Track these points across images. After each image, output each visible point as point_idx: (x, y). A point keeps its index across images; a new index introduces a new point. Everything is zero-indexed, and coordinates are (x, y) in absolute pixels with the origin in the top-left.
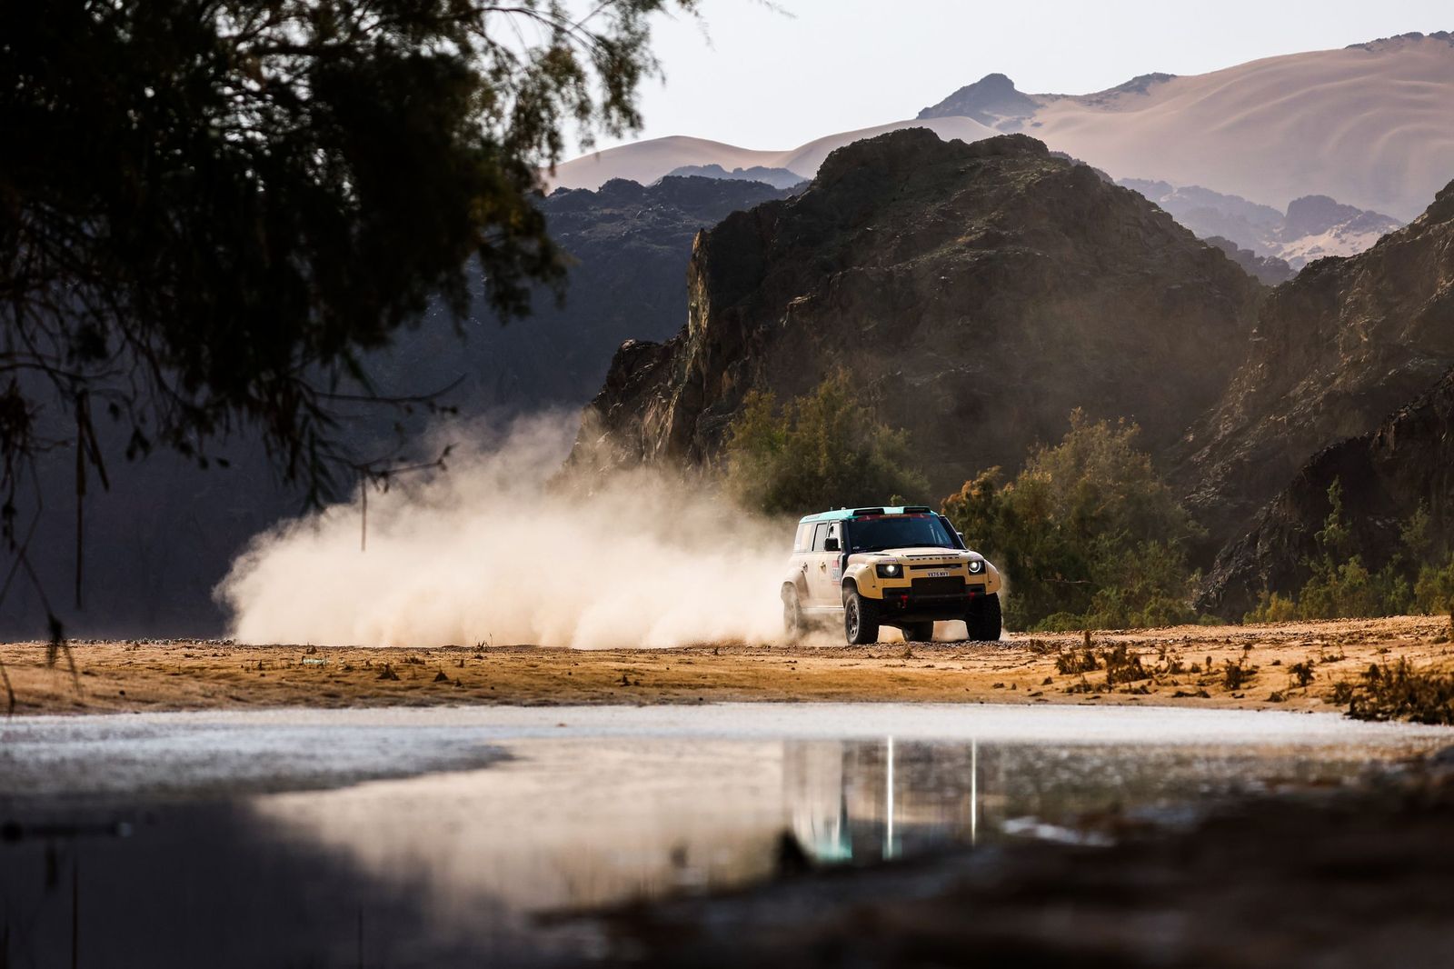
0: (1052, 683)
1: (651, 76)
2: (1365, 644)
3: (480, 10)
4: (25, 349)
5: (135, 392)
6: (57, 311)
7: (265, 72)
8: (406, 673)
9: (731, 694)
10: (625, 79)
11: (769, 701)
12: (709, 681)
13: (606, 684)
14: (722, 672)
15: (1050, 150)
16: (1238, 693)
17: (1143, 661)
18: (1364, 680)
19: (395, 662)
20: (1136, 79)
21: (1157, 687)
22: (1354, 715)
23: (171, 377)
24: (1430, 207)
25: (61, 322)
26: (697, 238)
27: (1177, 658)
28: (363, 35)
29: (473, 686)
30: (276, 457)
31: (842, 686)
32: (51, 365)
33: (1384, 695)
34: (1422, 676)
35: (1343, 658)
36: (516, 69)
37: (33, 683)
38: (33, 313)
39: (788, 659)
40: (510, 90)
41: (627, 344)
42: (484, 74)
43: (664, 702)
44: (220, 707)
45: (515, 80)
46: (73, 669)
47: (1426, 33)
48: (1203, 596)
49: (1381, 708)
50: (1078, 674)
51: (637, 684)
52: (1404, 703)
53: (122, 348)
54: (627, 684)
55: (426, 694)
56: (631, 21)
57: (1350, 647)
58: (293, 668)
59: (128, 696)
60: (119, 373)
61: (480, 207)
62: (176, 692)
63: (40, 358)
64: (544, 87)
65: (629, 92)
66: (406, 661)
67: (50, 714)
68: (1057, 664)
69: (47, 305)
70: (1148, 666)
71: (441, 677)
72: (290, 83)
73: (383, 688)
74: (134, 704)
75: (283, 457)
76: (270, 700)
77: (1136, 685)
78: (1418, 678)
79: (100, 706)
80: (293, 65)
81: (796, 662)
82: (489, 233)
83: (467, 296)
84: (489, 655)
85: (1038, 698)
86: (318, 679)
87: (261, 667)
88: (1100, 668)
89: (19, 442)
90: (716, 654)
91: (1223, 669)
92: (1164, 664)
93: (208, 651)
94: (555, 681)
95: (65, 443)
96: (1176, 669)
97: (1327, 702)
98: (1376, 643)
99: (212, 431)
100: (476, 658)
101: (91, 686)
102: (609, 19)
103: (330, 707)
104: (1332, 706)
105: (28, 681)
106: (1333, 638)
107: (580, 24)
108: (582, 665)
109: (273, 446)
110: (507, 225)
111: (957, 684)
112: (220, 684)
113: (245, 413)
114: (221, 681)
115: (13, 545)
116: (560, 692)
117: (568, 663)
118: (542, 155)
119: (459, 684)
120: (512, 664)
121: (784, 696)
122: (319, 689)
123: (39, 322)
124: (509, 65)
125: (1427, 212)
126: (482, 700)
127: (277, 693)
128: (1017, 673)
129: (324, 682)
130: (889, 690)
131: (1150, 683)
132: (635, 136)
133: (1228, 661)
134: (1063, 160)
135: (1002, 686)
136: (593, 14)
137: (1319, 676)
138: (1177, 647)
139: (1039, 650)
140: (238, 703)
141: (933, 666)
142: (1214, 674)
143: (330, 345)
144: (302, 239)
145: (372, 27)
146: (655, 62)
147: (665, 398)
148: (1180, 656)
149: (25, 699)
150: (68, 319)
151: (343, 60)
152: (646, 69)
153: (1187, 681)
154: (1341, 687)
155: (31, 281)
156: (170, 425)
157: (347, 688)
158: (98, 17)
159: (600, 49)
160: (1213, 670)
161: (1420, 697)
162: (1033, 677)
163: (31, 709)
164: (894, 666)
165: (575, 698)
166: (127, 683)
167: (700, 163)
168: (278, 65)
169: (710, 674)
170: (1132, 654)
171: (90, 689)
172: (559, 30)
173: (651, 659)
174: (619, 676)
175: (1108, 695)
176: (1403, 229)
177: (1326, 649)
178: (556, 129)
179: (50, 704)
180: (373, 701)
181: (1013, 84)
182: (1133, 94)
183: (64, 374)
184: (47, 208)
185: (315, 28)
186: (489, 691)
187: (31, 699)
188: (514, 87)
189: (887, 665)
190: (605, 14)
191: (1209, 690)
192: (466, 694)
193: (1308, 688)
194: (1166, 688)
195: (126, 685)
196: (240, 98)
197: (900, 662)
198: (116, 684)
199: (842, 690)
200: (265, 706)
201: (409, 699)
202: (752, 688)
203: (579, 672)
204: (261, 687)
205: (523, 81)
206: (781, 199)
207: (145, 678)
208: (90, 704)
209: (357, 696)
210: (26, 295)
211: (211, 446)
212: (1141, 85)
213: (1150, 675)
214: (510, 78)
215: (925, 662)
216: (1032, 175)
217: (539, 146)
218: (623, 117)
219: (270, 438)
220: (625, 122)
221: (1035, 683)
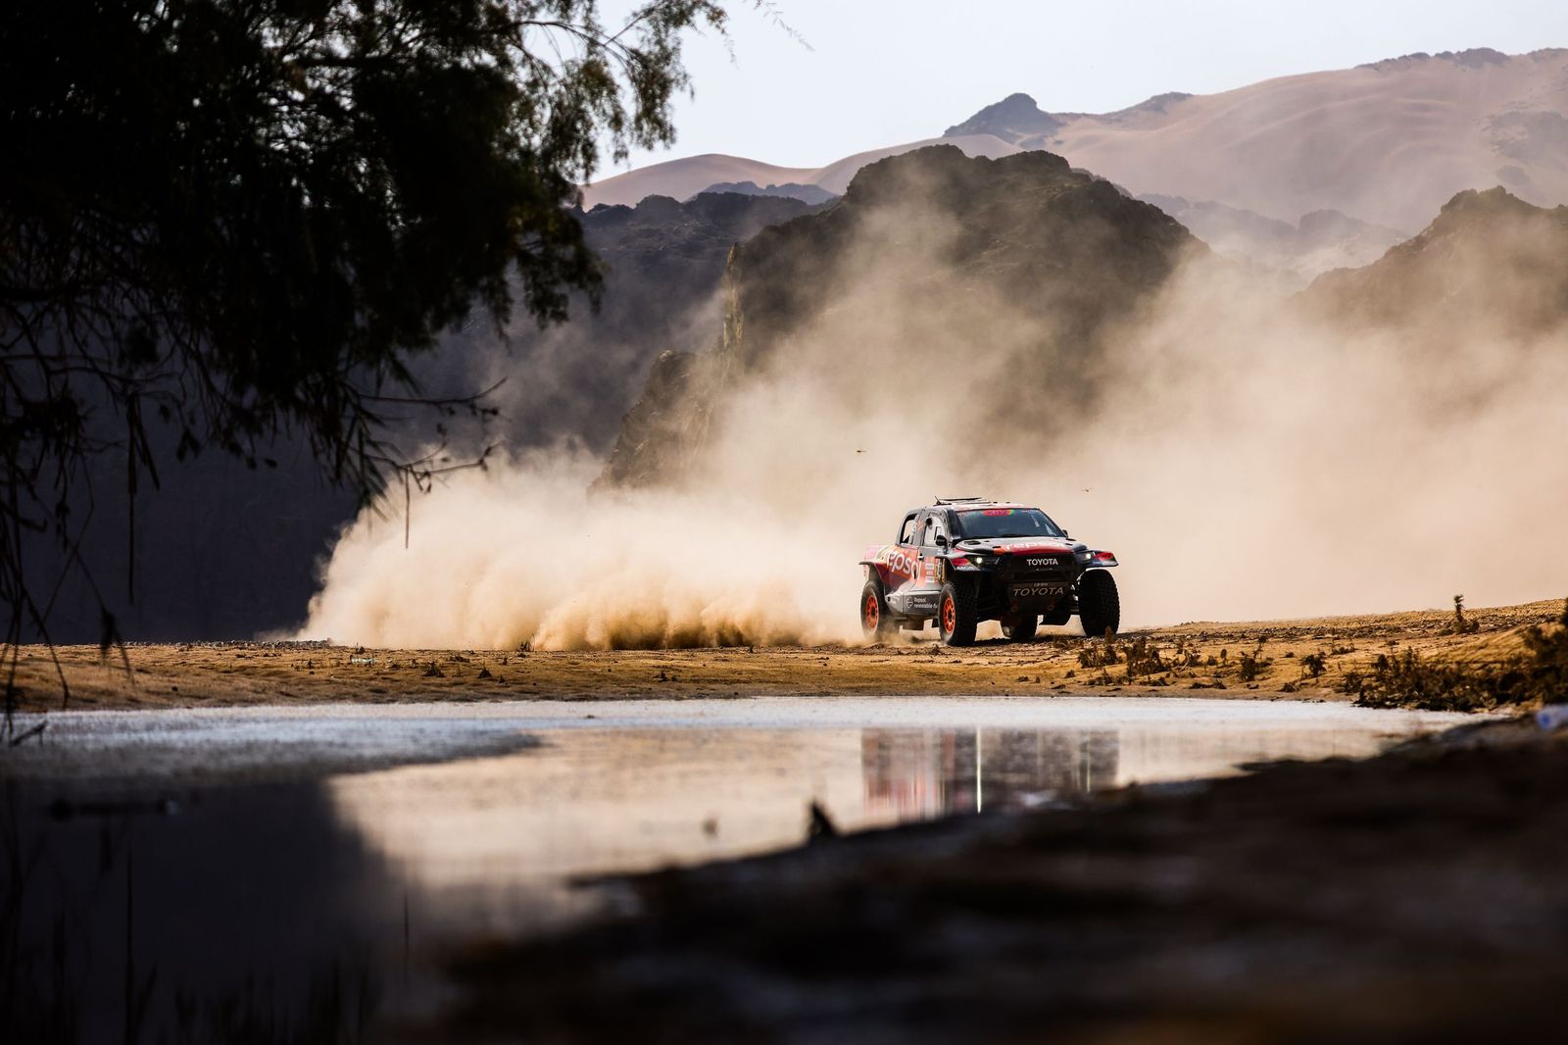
0: (1074, 676)
1: (682, 89)
2: (1375, 637)
3: (518, 24)
4: (77, 352)
5: (185, 396)
6: (108, 316)
7: (309, 82)
8: (451, 671)
9: (765, 689)
10: (658, 92)
11: (802, 695)
12: (743, 677)
13: (644, 680)
14: (757, 668)
15: (1071, 167)
16: (1253, 684)
17: (1162, 654)
18: (1373, 671)
19: (441, 661)
20: (1154, 98)
21: (1176, 679)
22: (1363, 703)
23: (220, 382)
24: (1435, 220)
25: (112, 326)
26: (731, 252)
27: (1195, 652)
28: (405, 47)
29: (516, 682)
30: (322, 457)
31: (872, 680)
32: (103, 368)
33: (1392, 684)
34: (1428, 665)
35: (1353, 650)
36: (552, 81)
37: (88, 679)
38: (84, 317)
39: (820, 656)
40: (546, 101)
41: (664, 355)
42: (521, 86)
43: (700, 696)
44: (270, 702)
45: (551, 92)
46: (128, 668)
47: (1432, 54)
49: (1389, 697)
50: (1099, 667)
51: (674, 679)
52: (1411, 691)
53: (173, 351)
54: (665, 679)
55: (470, 689)
56: (663, 35)
57: (1361, 640)
58: (341, 667)
59: (180, 692)
60: (170, 376)
61: (519, 215)
62: (227, 688)
63: (91, 360)
64: (579, 99)
65: (661, 105)
66: (451, 659)
67: (104, 709)
68: (1079, 658)
69: (97, 310)
70: (1167, 659)
71: (485, 674)
72: (333, 94)
73: (428, 685)
74: (186, 699)
75: (328, 458)
76: (319, 695)
77: (1155, 677)
78: (1425, 667)
79: (152, 701)
80: (336, 76)
81: (828, 658)
82: (529, 241)
83: (507, 300)
84: (531, 654)
85: (1061, 691)
86: (366, 676)
87: (310, 666)
88: (1121, 661)
89: (72, 444)
90: (752, 652)
91: (1238, 662)
92: (1182, 658)
93: (259, 652)
94: (595, 677)
95: (116, 444)
96: (1193, 662)
97: (1339, 692)
98: (1385, 636)
99: (260, 432)
100: (519, 656)
101: (144, 682)
102: (642, 34)
103: (377, 702)
104: (1343, 695)
105: (83, 678)
106: (1344, 632)
107: (615, 38)
108: (621, 661)
109: (320, 447)
110: (544, 233)
111: (984, 678)
112: (270, 681)
113: (292, 412)
114: (272, 678)
115: (66, 542)
116: (601, 687)
117: (608, 660)
118: (578, 165)
119: (502, 681)
120: (552, 662)
121: (818, 690)
122: (366, 686)
123: (91, 326)
124: (545, 77)
125: (1433, 224)
126: (524, 695)
127: (326, 690)
128: (1041, 667)
129: (372, 679)
130: (917, 684)
131: (1168, 676)
132: (667, 147)
133: (1243, 654)
134: (1083, 176)
135: (1026, 679)
136: (627, 29)
137: (1330, 667)
138: (1195, 642)
139: (1062, 646)
140: (288, 698)
141: (960, 662)
142: (1231, 666)
143: (375, 347)
144: (346, 246)
145: (412, 40)
146: (685, 76)
147: (701, 407)
148: (1197, 649)
149: (79, 694)
150: (119, 324)
151: (385, 72)
152: (678, 83)
153: (1204, 673)
154: (1351, 677)
155: (83, 287)
156: (219, 427)
157: (394, 684)
158: (144, 27)
159: (634, 62)
160: (1229, 662)
161: (1427, 685)
162: (1056, 670)
163: (86, 704)
164: (922, 662)
165: (615, 693)
166: (180, 680)
167: (734, 179)
168: (322, 76)
169: (746, 670)
170: (1151, 648)
171: (143, 685)
172: (593, 43)
173: (688, 656)
174: (658, 672)
175: (1129, 687)
176: (1410, 241)
177: (1337, 642)
178: (591, 140)
179: (104, 700)
180: (419, 696)
181: (1035, 103)
182: (1153, 113)
183: (116, 377)
184: (98, 215)
185: (357, 41)
186: (531, 687)
187: (86, 695)
188: (550, 99)
189: (915, 660)
190: (638, 28)
191: (1225, 681)
192: (509, 689)
193: (1320, 678)
194: (1184, 680)
195: (178, 682)
196: (285, 109)
197: (928, 658)
198: (169, 681)
199: (872, 684)
200: (314, 701)
201: (454, 694)
202: (786, 683)
203: (618, 668)
204: (310, 683)
205: (558, 93)
206: (812, 214)
207: (198, 675)
208: (144, 699)
209: (403, 692)
210: (77, 300)
212: (1160, 105)
213: (1167, 668)
214: (546, 91)
215: (953, 658)
216: (1054, 190)
217: (574, 156)
218: (654, 129)
219: (316, 438)
220: (656, 135)
221: (1058, 677)
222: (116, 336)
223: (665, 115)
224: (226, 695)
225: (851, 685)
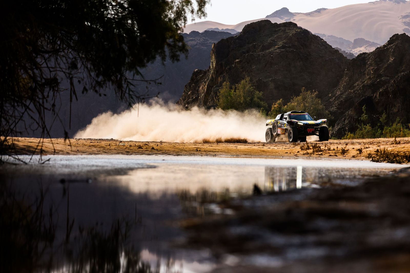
0: (299, 152)
2: (374, 144)
4: (58, 67)
5: (84, 78)
8: (145, 147)
9: (222, 154)
10: (203, 4)
12: (217, 151)
13: (192, 151)
14: (220, 148)
15: (298, 26)
16: (344, 155)
17: (321, 147)
18: (375, 153)
19: (142, 145)
20: (318, 9)
21: (325, 154)
22: (373, 161)
23: (93, 74)
24: (388, 41)
25: (67, 60)
26: (213, 45)
29: (161, 150)
30: (118, 94)
31: (249, 152)
32: (64, 70)
33: (380, 156)
34: (390, 152)
39: (235, 146)
41: (196, 70)
42: (169, 2)
43: (207, 155)
44: (101, 154)
48: (332, 133)
49: (380, 159)
50: (305, 150)
51: (200, 151)
52: (385, 158)
53: (81, 66)
54: (198, 151)
55: (150, 152)
57: (371, 145)
58: (117, 146)
59: (79, 151)
60: (80, 73)
61: (169, 34)
62: (90, 150)
63: (62, 69)
64: (183, 6)
65: (204, 8)
66: (144, 144)
67: (61, 155)
68: (300, 148)
70: (323, 149)
71: (153, 148)
72: (123, 3)
73: (139, 151)
74: (81, 153)
75: (119, 94)
77: (320, 153)
79: (72, 153)
81: (238, 146)
82: (170, 41)
83: (165, 56)
84: (163, 143)
85: (296, 156)
86: (124, 148)
87: (109, 145)
88: (311, 149)
89: (56, 89)
90: (218, 144)
91: (340, 150)
92: (326, 148)
93: (96, 141)
94: (180, 150)
95: (67, 90)
96: (329, 149)
97: (366, 158)
98: (377, 144)
99: (102, 87)
100: (160, 144)
103: (127, 155)
105: (59, 147)
106: (366, 143)
108: (186, 146)
109: (117, 91)
110: (174, 39)
111: (277, 152)
112: (101, 149)
113: (111, 83)
114: (101, 148)
115: (55, 113)
116: (182, 152)
117: (183, 146)
118: (182, 22)
119: (157, 150)
120: (169, 146)
122: (124, 150)
123: (62, 60)
125: (388, 42)
126: (164, 154)
127: (114, 151)
128: (290, 150)
130: (260, 153)
131: (323, 153)
132: (205, 18)
133: (342, 148)
134: (301, 28)
135: (287, 153)
137: (364, 152)
138: (328, 144)
139: (295, 145)
140: (106, 153)
141: (270, 148)
143: (132, 67)
144: (126, 41)
147: (205, 83)
148: (330, 146)
150: (69, 60)
153: (332, 152)
154: (369, 154)
155: (60, 50)
156: (92, 86)
157: (131, 150)
160: (338, 150)
161: (389, 157)
162: (294, 151)
163: (57, 153)
165: (186, 154)
166: (79, 148)
167: (213, 27)
169: (217, 149)
170: (318, 146)
171: (70, 149)
173: (202, 145)
174: (196, 149)
175: (313, 155)
176: (381, 46)
177: (365, 145)
178: (186, 16)
179: (61, 153)
180: (138, 153)
181: (289, 10)
182: (317, 13)
183: (67, 73)
184: (64, 33)
186: (165, 152)
188: (176, 6)
189: (259, 148)
191: (337, 155)
192: (160, 152)
193: (361, 154)
194: (327, 154)
195: (78, 148)
196: (111, 7)
197: (262, 147)
198: (76, 148)
199: (249, 153)
200: (112, 154)
201: (146, 153)
202: (227, 152)
203: (185, 148)
204: (110, 150)
205: (178, 4)
206: (233, 36)
207: (83, 147)
208: (70, 153)
209: (133, 152)
211: (102, 91)
212: (319, 11)
213: (323, 151)
214: (175, 4)
215: (268, 147)
216: (294, 31)
217: (181, 20)
218: (201, 14)
219: (116, 89)
220: (202, 15)
221: (295, 152)
222: (68, 62)
223: (204, 10)
224: (90, 152)
225: (244, 153)
